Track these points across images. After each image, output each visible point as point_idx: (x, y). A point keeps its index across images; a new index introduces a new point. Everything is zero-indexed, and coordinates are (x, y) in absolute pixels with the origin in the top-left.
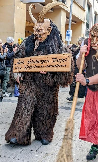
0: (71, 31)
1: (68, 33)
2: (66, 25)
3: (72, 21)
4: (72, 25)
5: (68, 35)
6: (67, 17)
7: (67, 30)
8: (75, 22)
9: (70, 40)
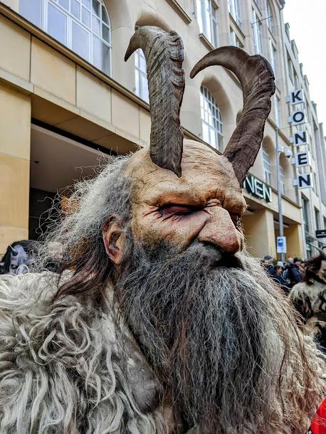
0: (284, 238)
1: (281, 242)
2: (275, 230)
3: (284, 223)
4: (284, 229)
5: (281, 245)
6: (275, 219)
7: (278, 238)
8: (287, 225)
9: (285, 251)
